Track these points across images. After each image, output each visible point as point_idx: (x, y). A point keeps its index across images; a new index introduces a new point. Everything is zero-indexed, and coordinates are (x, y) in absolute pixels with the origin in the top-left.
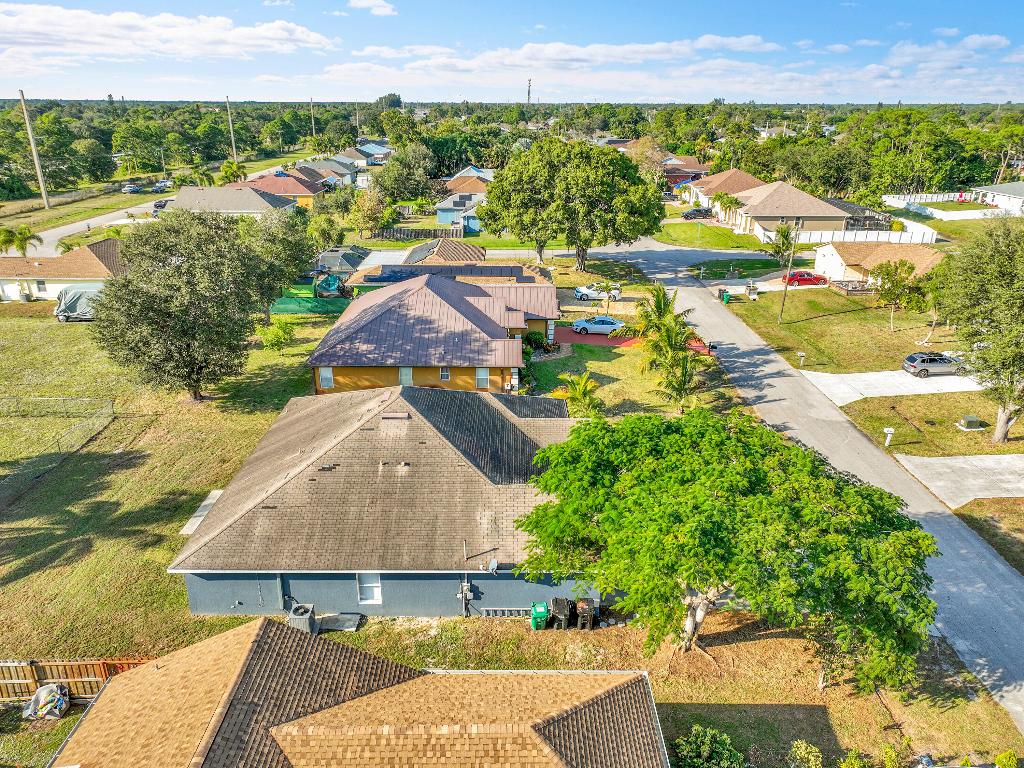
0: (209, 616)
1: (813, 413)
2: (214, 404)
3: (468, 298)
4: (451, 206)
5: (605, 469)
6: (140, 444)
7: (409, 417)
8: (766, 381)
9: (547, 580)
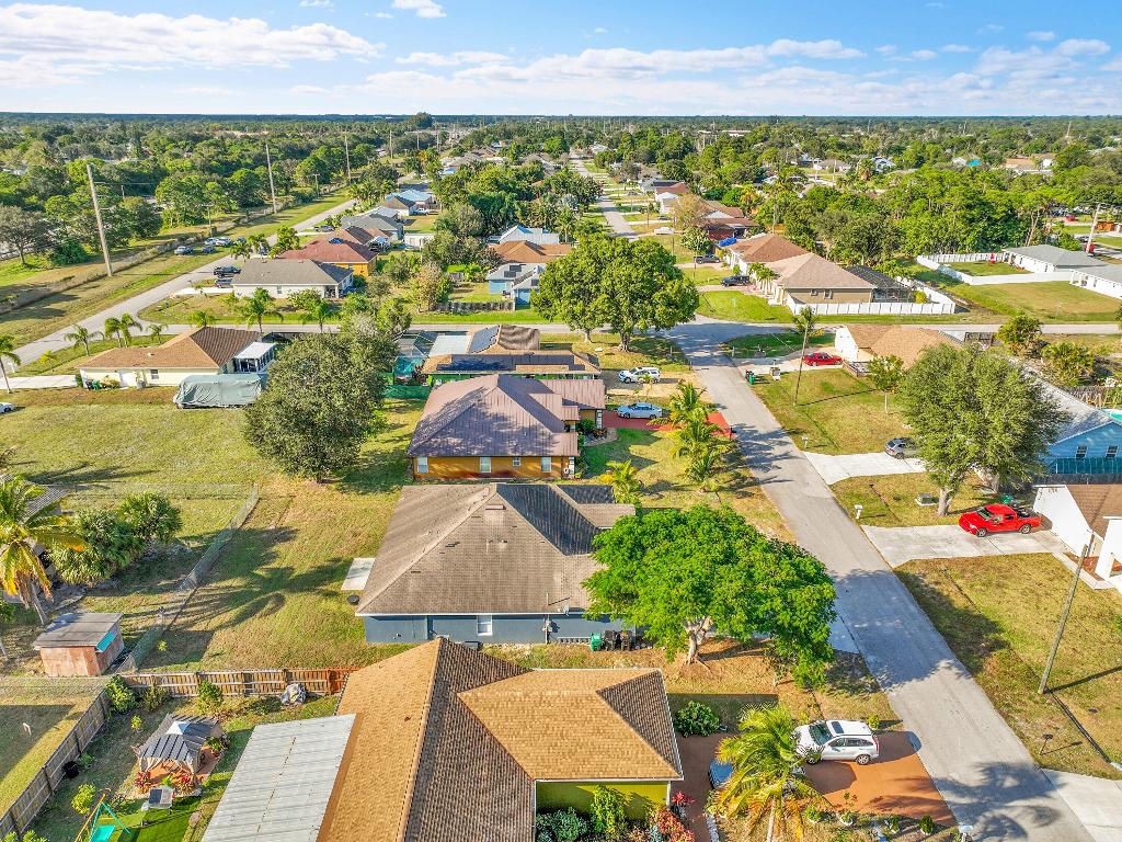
0: (378, 645)
1: (806, 491)
2: (333, 486)
3: (532, 395)
4: (502, 277)
5: (638, 549)
6: (288, 521)
7: (504, 508)
8: (774, 463)
9: (605, 619)
